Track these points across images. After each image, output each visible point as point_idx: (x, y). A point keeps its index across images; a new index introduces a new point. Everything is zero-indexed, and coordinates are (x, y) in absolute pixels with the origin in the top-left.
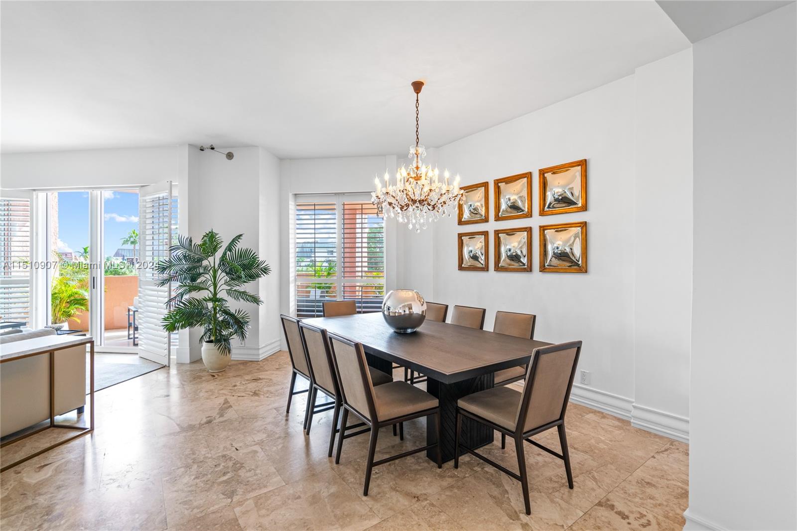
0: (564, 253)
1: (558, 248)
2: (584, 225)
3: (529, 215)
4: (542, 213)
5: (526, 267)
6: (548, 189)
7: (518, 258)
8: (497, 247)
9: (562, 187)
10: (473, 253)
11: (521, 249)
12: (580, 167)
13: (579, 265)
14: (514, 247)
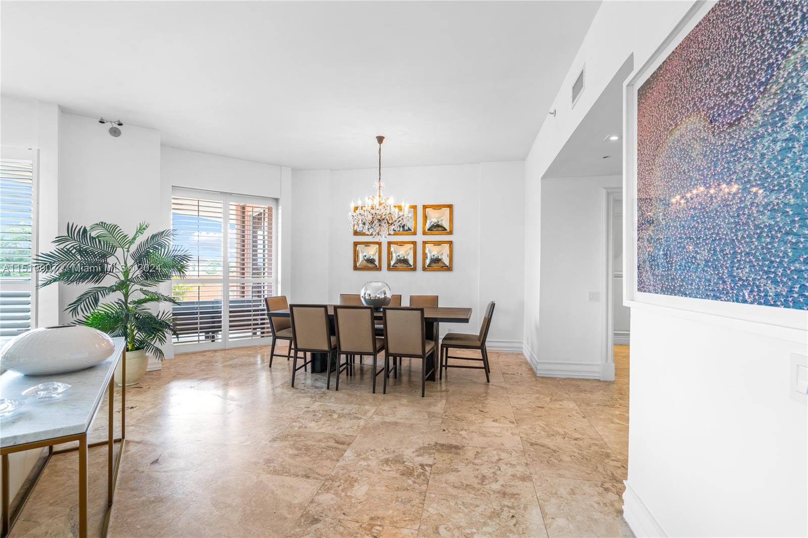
0: (437, 259)
1: (434, 256)
2: (451, 243)
3: (415, 233)
4: (424, 233)
5: (412, 267)
6: (428, 218)
7: (405, 261)
8: (389, 253)
9: (436, 218)
10: (367, 257)
11: (407, 255)
12: (449, 208)
13: (447, 266)
14: (402, 254)
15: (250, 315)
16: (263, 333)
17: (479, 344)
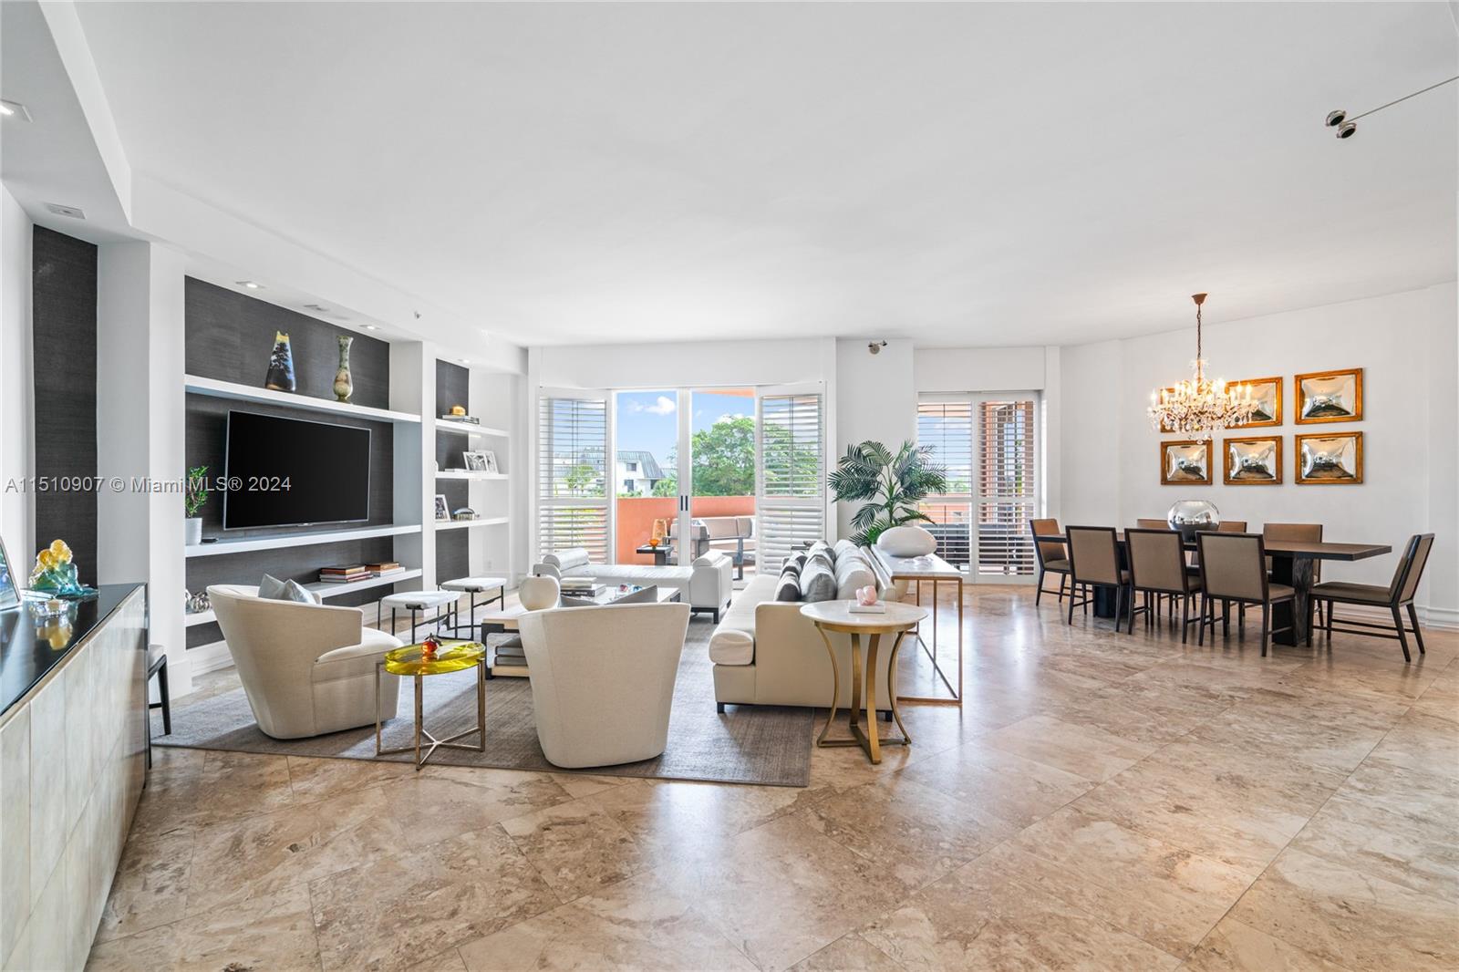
0: (1329, 463)
1: (1321, 459)
2: (1359, 436)
3: (1279, 423)
4: (1299, 421)
5: (1275, 478)
6: (1306, 396)
7: (1260, 470)
8: (1228, 458)
9: (1326, 395)
10: (1185, 464)
11: (1263, 459)
12: (1354, 376)
13: (1351, 476)
14: (1254, 457)
15: (1005, 545)
16: (1020, 569)
17: (1387, 599)
